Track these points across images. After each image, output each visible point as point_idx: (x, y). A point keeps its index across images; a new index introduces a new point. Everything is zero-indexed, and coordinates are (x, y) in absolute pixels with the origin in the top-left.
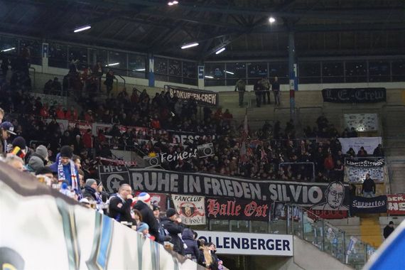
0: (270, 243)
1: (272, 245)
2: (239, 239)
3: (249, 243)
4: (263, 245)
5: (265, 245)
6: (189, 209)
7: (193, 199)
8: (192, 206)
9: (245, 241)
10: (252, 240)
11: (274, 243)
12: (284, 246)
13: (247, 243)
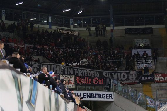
0: (104, 96)
1: (105, 96)
2: (90, 94)
3: (95, 96)
4: (100, 96)
5: (102, 96)
6: (67, 81)
7: (69, 77)
8: (69, 80)
9: (93, 95)
10: (96, 94)
11: (106, 96)
12: (110, 97)
13: (94, 96)
